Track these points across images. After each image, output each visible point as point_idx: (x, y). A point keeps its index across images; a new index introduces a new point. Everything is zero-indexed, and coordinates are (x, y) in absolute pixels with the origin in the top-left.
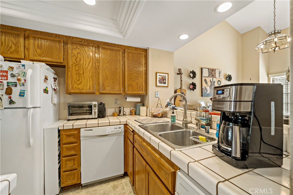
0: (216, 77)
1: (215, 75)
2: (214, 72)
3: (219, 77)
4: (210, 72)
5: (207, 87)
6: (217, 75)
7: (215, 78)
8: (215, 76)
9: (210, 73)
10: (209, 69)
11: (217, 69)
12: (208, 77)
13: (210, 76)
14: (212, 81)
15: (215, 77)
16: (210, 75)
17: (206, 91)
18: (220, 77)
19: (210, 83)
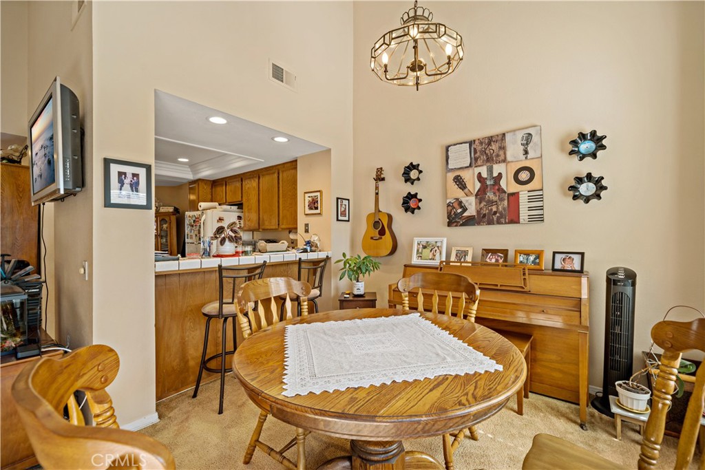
0: (509, 158)
1: (501, 153)
2: (494, 147)
3: (526, 152)
4: (479, 148)
5: (464, 200)
6: (514, 150)
7: (503, 165)
8: (502, 157)
9: (478, 154)
10: (471, 143)
11: (514, 131)
12: (470, 165)
13: (479, 162)
14: (484, 175)
15: (504, 161)
16: (476, 159)
17: (459, 211)
18: (529, 156)
19: (478, 185)
